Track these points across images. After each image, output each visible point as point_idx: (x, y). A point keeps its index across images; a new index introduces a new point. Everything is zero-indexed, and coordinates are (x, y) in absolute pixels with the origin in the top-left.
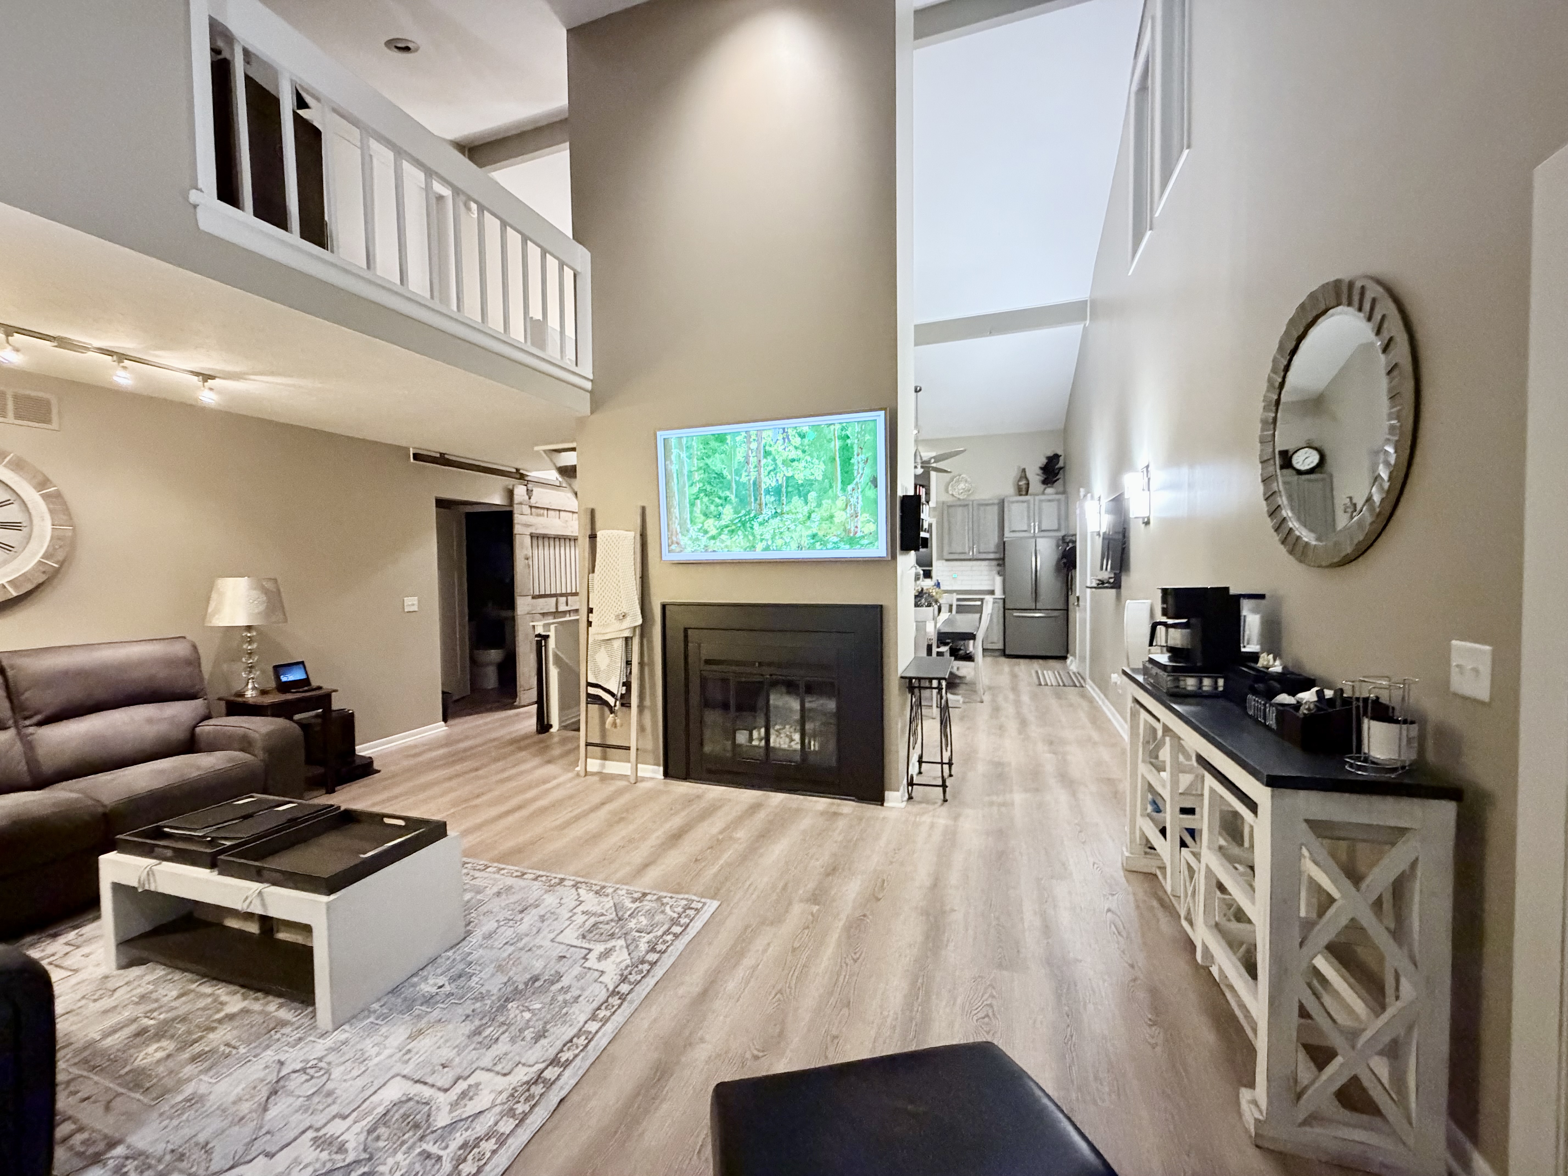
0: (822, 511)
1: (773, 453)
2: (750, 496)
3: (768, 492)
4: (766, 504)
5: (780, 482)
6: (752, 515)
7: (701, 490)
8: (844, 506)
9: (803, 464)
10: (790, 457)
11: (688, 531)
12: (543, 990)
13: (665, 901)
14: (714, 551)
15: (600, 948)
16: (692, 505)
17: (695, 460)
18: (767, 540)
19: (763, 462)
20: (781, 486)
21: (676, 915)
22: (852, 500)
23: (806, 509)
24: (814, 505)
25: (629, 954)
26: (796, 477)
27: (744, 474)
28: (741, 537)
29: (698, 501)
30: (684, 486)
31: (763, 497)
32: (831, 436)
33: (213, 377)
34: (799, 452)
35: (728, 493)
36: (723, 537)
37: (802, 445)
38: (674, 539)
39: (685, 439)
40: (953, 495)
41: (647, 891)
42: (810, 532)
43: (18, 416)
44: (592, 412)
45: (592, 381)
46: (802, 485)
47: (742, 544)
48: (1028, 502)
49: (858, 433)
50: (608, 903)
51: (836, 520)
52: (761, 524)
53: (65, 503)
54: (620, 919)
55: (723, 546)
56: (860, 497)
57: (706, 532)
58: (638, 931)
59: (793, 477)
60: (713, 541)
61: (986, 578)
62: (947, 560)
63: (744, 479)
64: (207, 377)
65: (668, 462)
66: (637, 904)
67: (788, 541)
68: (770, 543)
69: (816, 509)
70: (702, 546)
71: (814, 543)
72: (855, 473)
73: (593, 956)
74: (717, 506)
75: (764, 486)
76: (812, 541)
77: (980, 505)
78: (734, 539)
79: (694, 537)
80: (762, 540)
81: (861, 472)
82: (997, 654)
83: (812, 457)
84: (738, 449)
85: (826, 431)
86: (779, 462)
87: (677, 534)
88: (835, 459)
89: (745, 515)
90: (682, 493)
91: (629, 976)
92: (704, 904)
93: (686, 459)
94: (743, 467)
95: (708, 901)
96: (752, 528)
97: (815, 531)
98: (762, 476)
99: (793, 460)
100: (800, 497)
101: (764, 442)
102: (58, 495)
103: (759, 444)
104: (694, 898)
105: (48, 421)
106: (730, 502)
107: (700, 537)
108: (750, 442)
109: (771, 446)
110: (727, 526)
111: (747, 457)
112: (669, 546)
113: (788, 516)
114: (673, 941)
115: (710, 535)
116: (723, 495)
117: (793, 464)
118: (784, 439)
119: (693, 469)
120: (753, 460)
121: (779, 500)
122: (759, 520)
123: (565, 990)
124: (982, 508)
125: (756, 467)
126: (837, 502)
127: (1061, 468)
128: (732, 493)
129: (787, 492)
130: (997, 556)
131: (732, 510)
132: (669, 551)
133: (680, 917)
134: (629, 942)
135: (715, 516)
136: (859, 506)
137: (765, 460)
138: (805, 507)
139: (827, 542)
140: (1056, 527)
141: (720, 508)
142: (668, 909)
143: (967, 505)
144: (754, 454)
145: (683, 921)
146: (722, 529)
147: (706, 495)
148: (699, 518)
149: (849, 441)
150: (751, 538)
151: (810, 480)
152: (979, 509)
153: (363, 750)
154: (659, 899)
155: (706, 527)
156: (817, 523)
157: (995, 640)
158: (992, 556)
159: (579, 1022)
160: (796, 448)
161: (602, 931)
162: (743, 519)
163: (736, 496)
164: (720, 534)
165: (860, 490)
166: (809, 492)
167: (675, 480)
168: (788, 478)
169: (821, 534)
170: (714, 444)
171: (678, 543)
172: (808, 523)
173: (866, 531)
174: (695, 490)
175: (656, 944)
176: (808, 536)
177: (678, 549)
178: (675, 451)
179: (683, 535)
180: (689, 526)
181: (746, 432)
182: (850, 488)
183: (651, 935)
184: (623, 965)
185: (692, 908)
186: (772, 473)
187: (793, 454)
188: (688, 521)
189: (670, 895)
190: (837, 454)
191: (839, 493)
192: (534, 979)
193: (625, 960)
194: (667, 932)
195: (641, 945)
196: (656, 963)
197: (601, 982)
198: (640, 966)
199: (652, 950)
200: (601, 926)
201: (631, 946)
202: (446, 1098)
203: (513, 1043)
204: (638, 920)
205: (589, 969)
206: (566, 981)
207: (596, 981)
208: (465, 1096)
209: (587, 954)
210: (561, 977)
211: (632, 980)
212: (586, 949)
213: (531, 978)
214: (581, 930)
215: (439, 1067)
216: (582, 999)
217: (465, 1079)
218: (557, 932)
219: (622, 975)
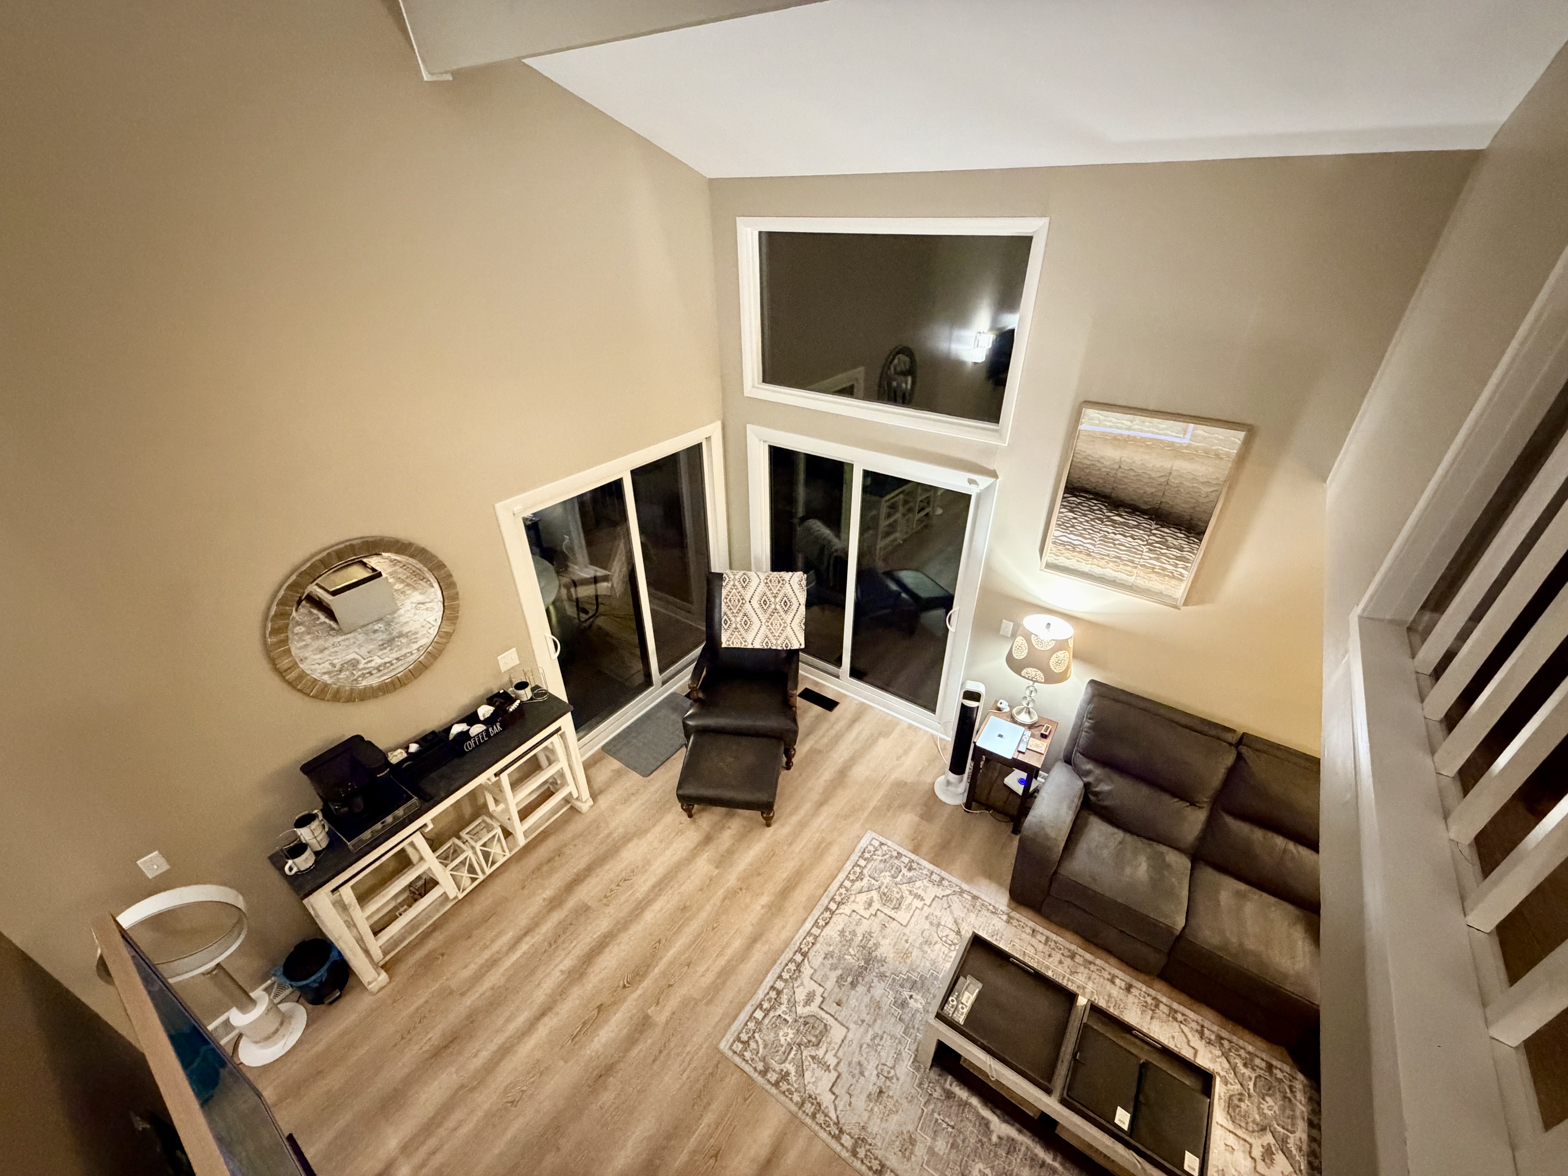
15: (814, 1008)
25: (794, 993)
54: (799, 1045)
58: (787, 1022)
66: (784, 1064)
73: (818, 1000)
92: (731, 1050)
95: (728, 1054)
104: (738, 1061)
114: (764, 1000)
123: (834, 968)
133: (755, 1033)
134: (793, 1009)
154: (766, 1070)
161: (813, 1033)
175: (775, 999)
183: (777, 1014)
189: (757, 1076)
192: (853, 985)
193: (797, 987)
194: (767, 1013)
195: (786, 1002)
196: (778, 978)
197: (812, 968)
198: (788, 977)
199: (779, 993)
200: (814, 1039)
201: (793, 1004)
202: (876, 905)
203: (854, 931)
204: (786, 1039)
205: (820, 985)
206: (834, 975)
207: (815, 970)
208: (870, 904)
209: (822, 1002)
210: (837, 982)
211: (793, 964)
212: (822, 1009)
213: (855, 987)
214: (829, 1040)
215: (886, 925)
216: (823, 956)
217: (872, 914)
218: (846, 1042)
219: (800, 971)
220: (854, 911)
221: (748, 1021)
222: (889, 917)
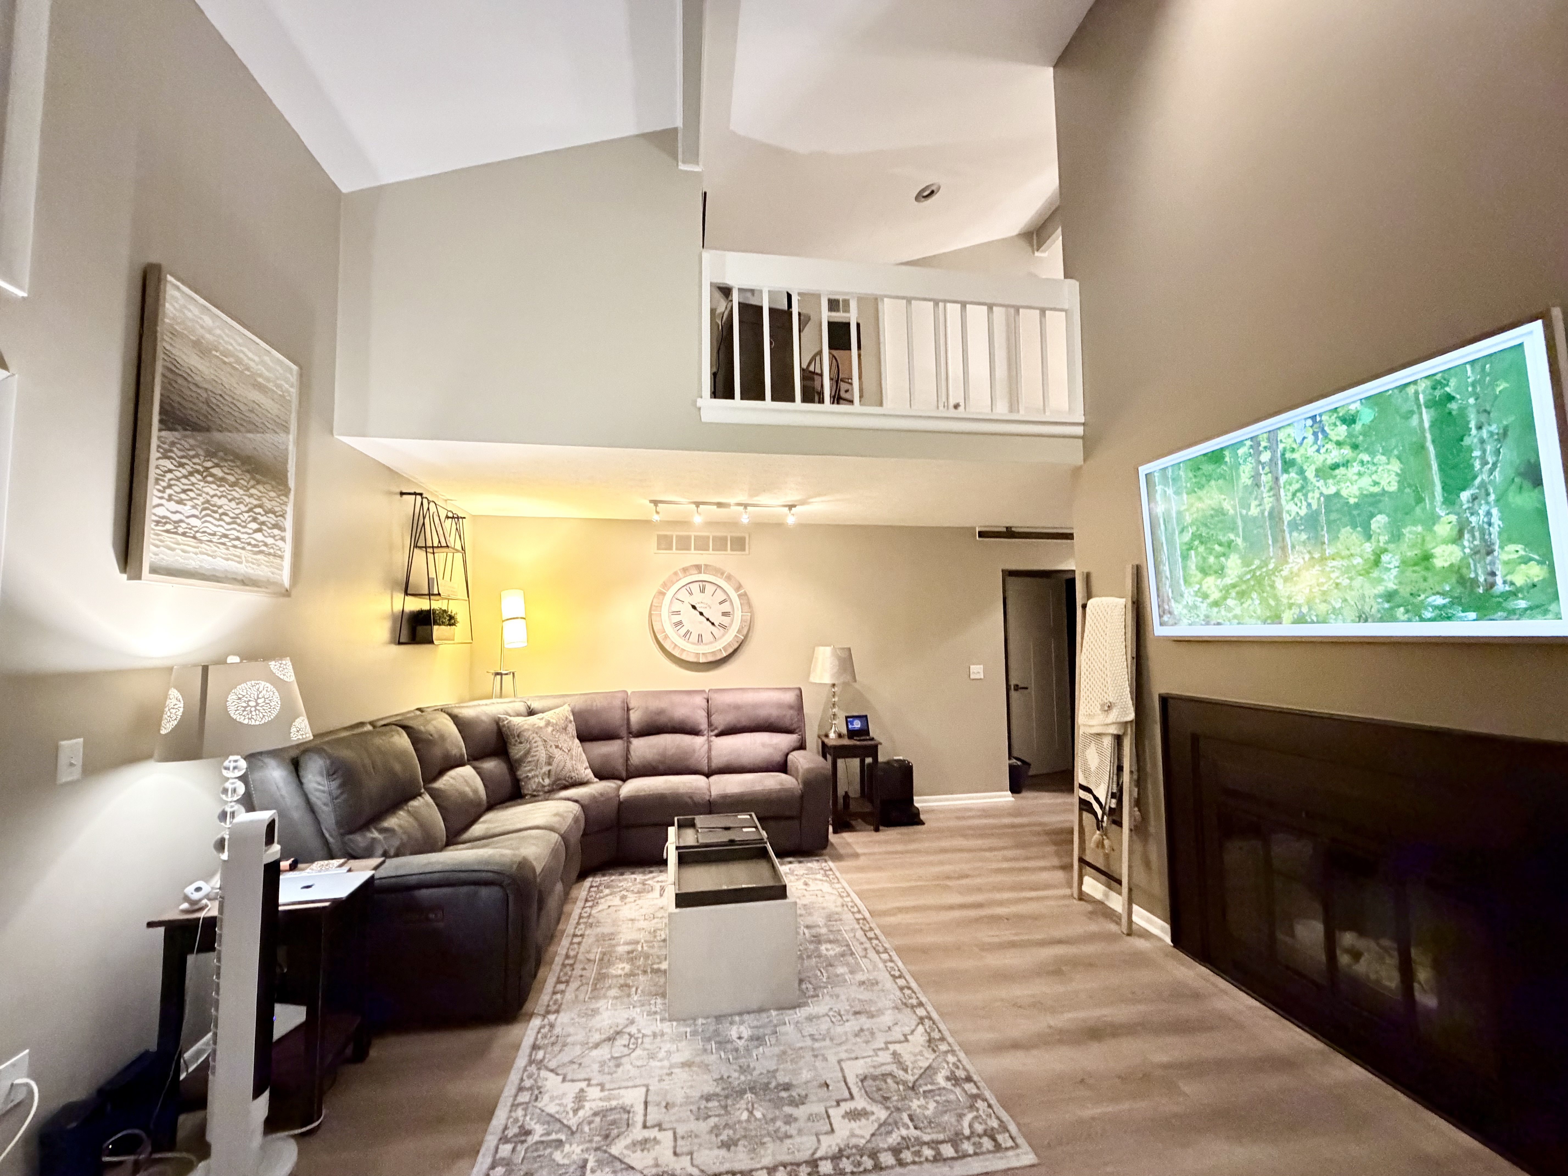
0: (1404, 547)
1: (1299, 460)
2: (1266, 536)
3: (1294, 525)
4: (1293, 547)
5: (1315, 507)
6: (1271, 566)
7: (1195, 536)
8: (1455, 533)
9: (1356, 468)
10: (1329, 462)
11: (1182, 596)
12: (778, 1103)
13: (980, 1104)
14: (1219, 624)
15: (860, 1103)
16: (1185, 557)
17: (1185, 496)
18: (1300, 606)
19: (1284, 478)
20: (1317, 512)
21: (967, 1132)
22: (1473, 519)
23: (1368, 547)
24: (1383, 538)
25: (873, 1135)
26: (1344, 493)
27: (1254, 503)
28: (1257, 602)
29: (1193, 552)
30: (1173, 533)
31: (1287, 535)
32: (1411, 405)
33: (795, 506)
34: (1347, 451)
35: (1232, 536)
36: (1230, 602)
37: (1350, 435)
38: (1166, 607)
39: (1170, 470)
41: (975, 1078)
42: (1380, 589)
43: (732, 550)
44: (1085, 460)
45: (1084, 424)
46: (1357, 505)
47: (1259, 612)
49: (1473, 384)
50: (927, 1059)
51: (1439, 562)
52: (1286, 580)
53: (748, 599)
54: (913, 1088)
55: (1230, 615)
56: (1495, 511)
57: (1205, 596)
58: (911, 1118)
59: (1337, 494)
60: (1215, 610)
63: (1254, 511)
64: (791, 507)
65: (1152, 505)
66: (949, 1085)
67: (1337, 606)
68: (1305, 610)
69: (1391, 546)
70: (1202, 617)
71: (1391, 609)
72: (1477, 465)
73: (846, 1106)
74: (1217, 557)
75: (1286, 518)
76: (1387, 605)
78: (1246, 606)
79: (1190, 603)
80: (1290, 606)
81: (1491, 459)
83: (1373, 454)
84: (1242, 468)
85: (1398, 400)
86: (1310, 474)
87: (1169, 600)
88: (1423, 447)
89: (1260, 567)
90: (1170, 542)
91: (844, 1159)
92: (1017, 1146)
93: (1173, 495)
94: (1251, 493)
95: (1025, 1146)
96: (1272, 587)
97: (1391, 586)
98: (1283, 502)
99: (1335, 467)
100: (1354, 527)
101: (1281, 446)
102: (745, 594)
103: (1274, 452)
104: (1013, 1128)
105: (743, 549)
106: (1236, 549)
107: (1198, 604)
108: (1260, 453)
109: (1293, 450)
110: (1234, 586)
111: (1256, 476)
112: (1161, 616)
113: (1334, 563)
114: (927, 1160)
115: (1211, 599)
116: (1224, 539)
117: (1337, 472)
118: (1315, 434)
119: (1183, 508)
120: (1266, 479)
121: (1316, 538)
122: (1284, 573)
123: (790, 1120)
125: (1271, 489)
126: (1437, 528)
128: (1237, 535)
129: (1329, 523)
131: (1239, 561)
132: (1161, 624)
133: (968, 1138)
134: (890, 1120)
135: (1216, 572)
136: (1495, 530)
137: (1285, 476)
138: (1368, 544)
139: (1423, 605)
141: (1222, 559)
142: (970, 1116)
144: (1267, 469)
145: (968, 1147)
146: (1227, 591)
147: (1202, 543)
148: (1195, 576)
149: (1453, 406)
150: (1272, 603)
151: (1373, 495)
153: (920, 802)
154: (975, 1097)
155: (1204, 588)
156: (1395, 572)
159: (759, 1162)
160: (1339, 444)
161: (884, 1086)
162: (1258, 573)
163: (1245, 539)
164: (1225, 598)
165: (1492, 497)
166: (1372, 516)
167: (1162, 527)
168: (1328, 498)
169: (1405, 591)
170: (1207, 468)
171: (1170, 613)
172: (1375, 574)
173: (1519, 580)
174: (1187, 537)
175: (908, 1148)
176: (1376, 596)
177: (1171, 622)
178: (1159, 488)
179: (1176, 601)
180: (1183, 588)
181: (1252, 438)
182: (1465, 496)
183: (917, 1133)
184: (854, 1141)
185: (994, 1139)
186: (1299, 494)
187: (1335, 455)
188: (1182, 582)
189: (993, 1101)
190: (1428, 436)
191: (1440, 511)
192: (787, 1087)
193: (863, 1137)
194: (934, 1144)
195: (894, 1135)
196: (881, 1169)
197: (819, 1141)
198: (865, 1158)
199: (896, 1151)
200: (889, 1081)
201: (885, 1127)
202: (638, 1133)
203: (711, 1132)
204: (927, 1103)
205: (829, 1117)
206: (801, 1112)
207: (817, 1135)
208: (644, 1144)
209: (845, 1100)
210: (803, 1103)
211: (841, 1166)
212: (851, 1094)
213: (787, 1084)
214: (872, 1070)
215: (664, 1104)
216: (788, 1141)
217: (660, 1130)
218: (853, 1055)
219: (840, 1150)
220: (675, 1154)
221: (970, 1156)
222: (646, 1108)
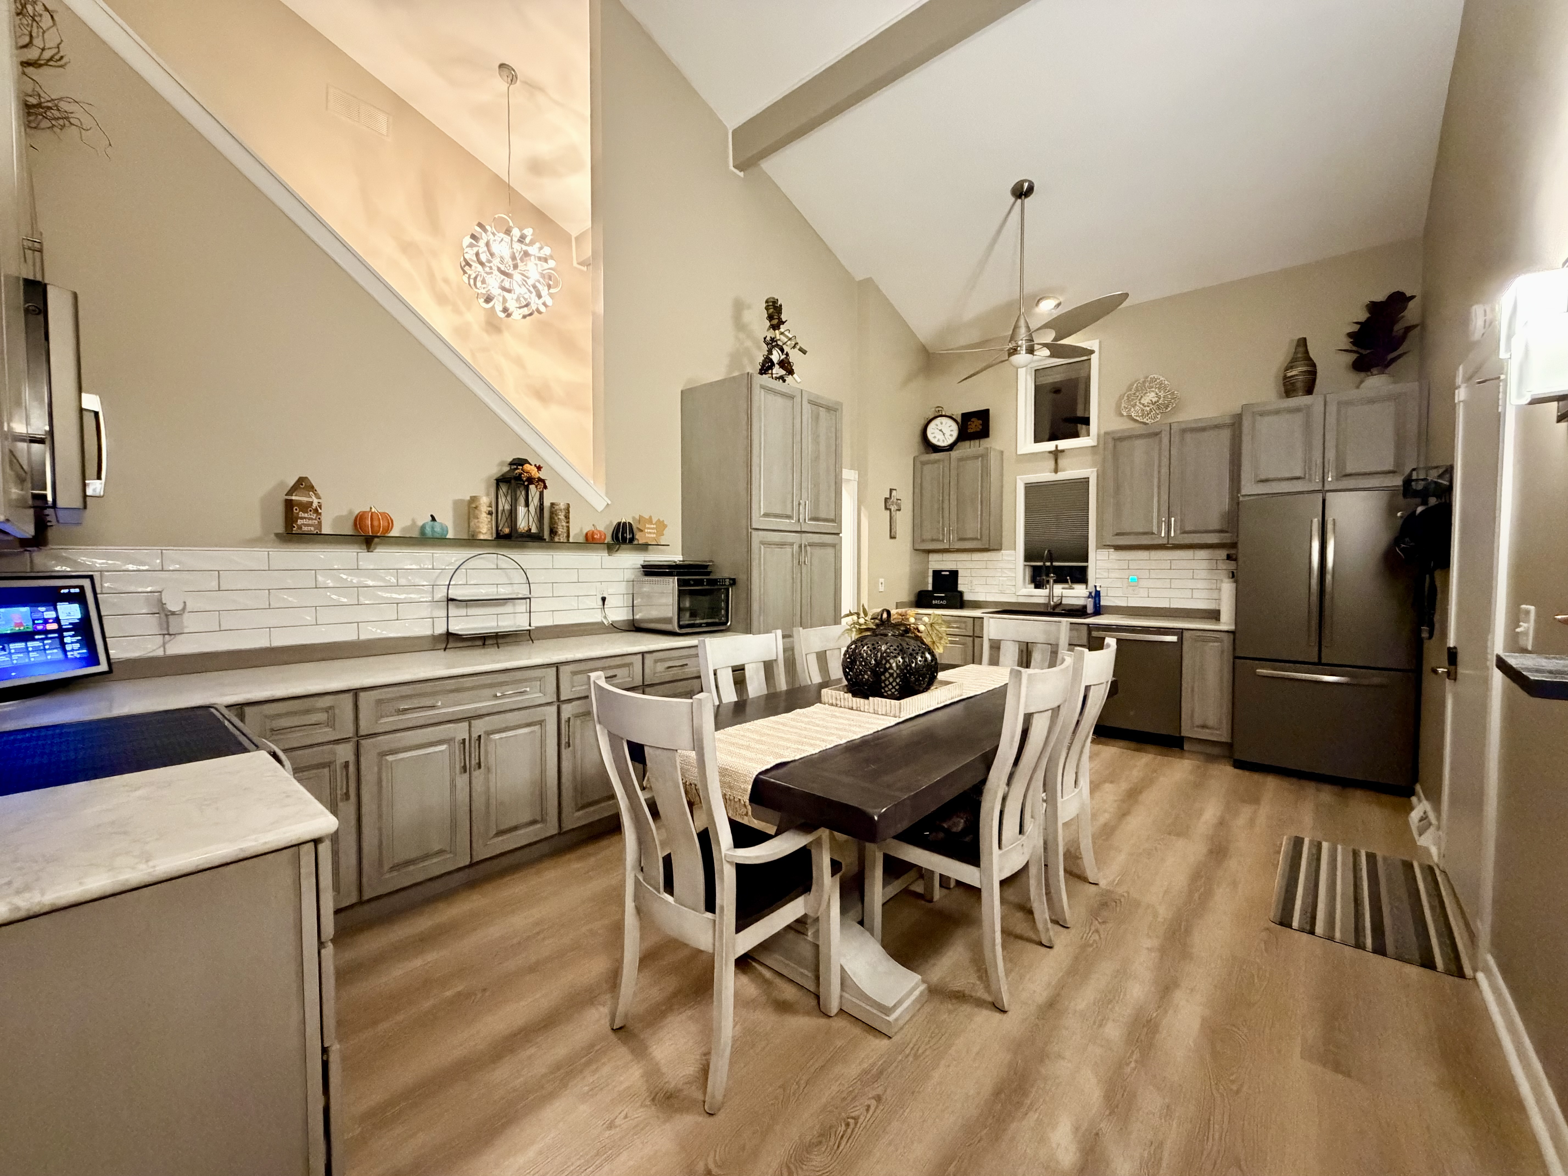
40: (1130, 417)
48: (1307, 410)
61: (1201, 584)
62: (1118, 548)
77: (1184, 431)
82: (1216, 751)
124: (1188, 437)
127: (1408, 329)
130: (1226, 538)
140: (1389, 466)
143: (1156, 434)
152: (1182, 440)
157: (1212, 721)
158: (1213, 539)
